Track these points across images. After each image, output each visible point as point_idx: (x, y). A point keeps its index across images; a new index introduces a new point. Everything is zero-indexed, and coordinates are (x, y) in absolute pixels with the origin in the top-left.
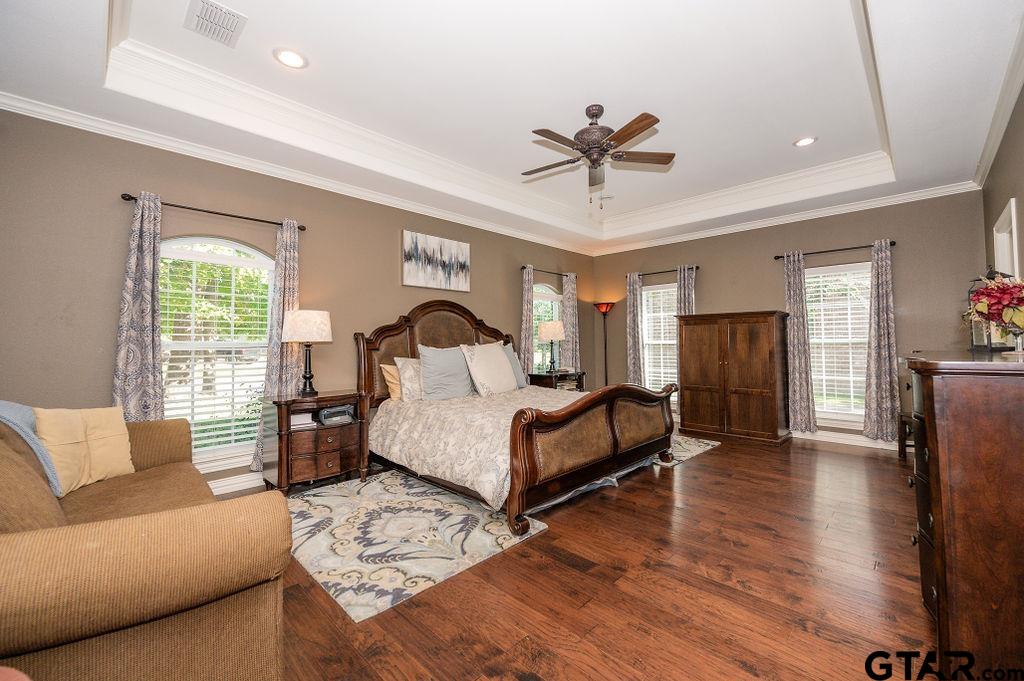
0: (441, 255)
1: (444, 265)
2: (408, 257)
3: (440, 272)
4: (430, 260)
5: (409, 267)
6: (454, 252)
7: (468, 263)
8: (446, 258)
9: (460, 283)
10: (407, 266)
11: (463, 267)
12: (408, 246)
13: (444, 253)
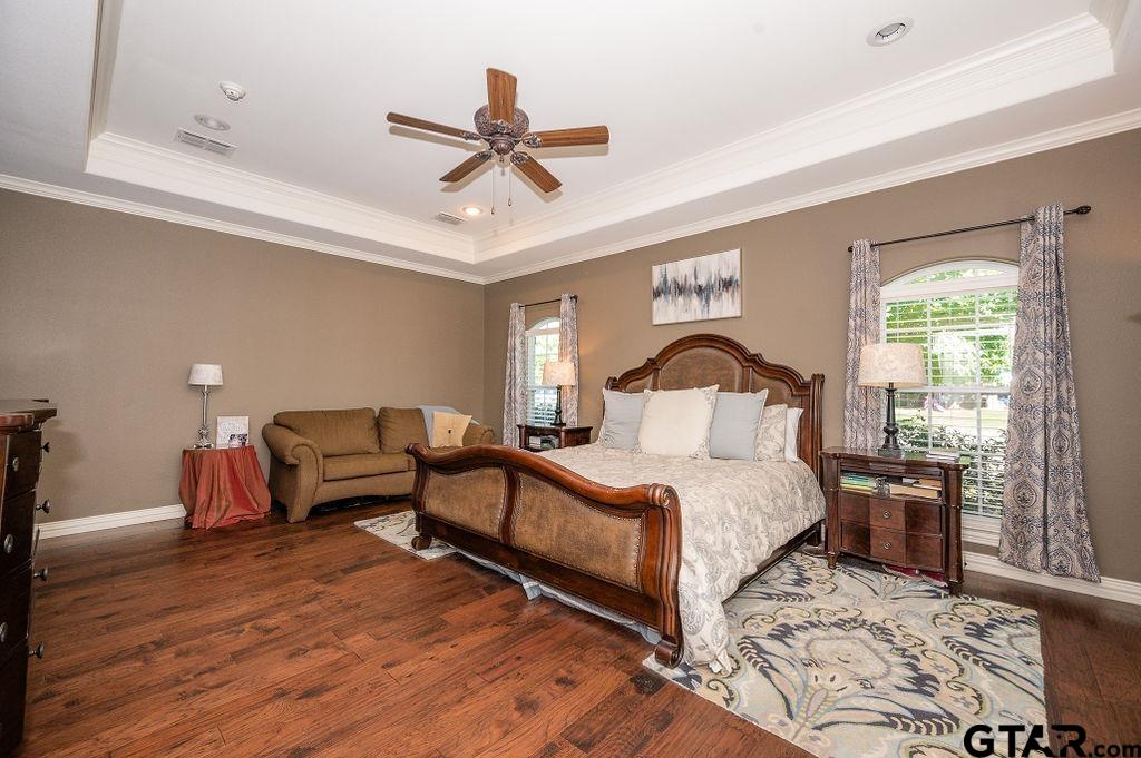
0: (696, 279)
1: (700, 290)
2: (657, 294)
3: (695, 301)
4: (681, 290)
5: (658, 304)
6: (714, 269)
7: (737, 277)
8: (702, 281)
9: (726, 307)
10: (656, 304)
11: (728, 284)
12: (656, 281)
13: (699, 276)
